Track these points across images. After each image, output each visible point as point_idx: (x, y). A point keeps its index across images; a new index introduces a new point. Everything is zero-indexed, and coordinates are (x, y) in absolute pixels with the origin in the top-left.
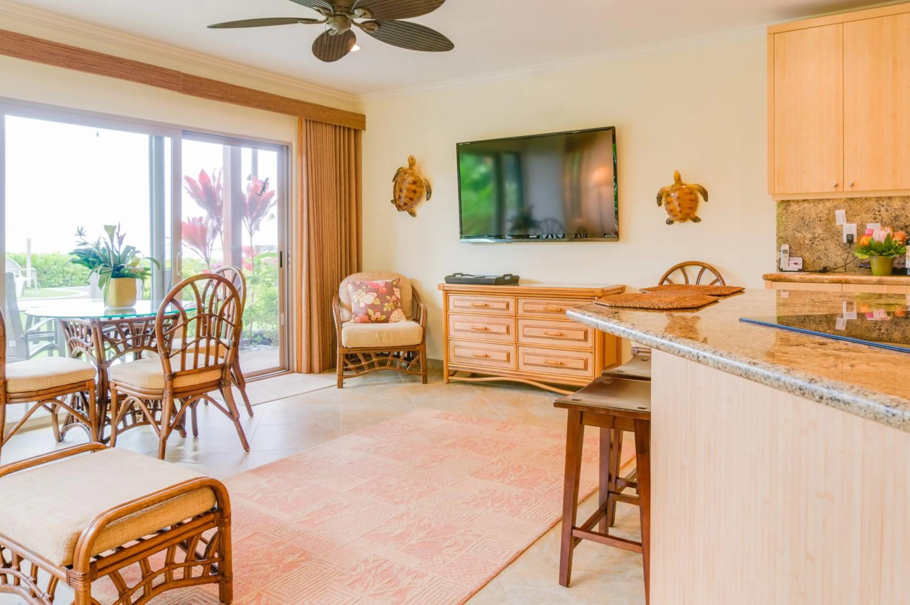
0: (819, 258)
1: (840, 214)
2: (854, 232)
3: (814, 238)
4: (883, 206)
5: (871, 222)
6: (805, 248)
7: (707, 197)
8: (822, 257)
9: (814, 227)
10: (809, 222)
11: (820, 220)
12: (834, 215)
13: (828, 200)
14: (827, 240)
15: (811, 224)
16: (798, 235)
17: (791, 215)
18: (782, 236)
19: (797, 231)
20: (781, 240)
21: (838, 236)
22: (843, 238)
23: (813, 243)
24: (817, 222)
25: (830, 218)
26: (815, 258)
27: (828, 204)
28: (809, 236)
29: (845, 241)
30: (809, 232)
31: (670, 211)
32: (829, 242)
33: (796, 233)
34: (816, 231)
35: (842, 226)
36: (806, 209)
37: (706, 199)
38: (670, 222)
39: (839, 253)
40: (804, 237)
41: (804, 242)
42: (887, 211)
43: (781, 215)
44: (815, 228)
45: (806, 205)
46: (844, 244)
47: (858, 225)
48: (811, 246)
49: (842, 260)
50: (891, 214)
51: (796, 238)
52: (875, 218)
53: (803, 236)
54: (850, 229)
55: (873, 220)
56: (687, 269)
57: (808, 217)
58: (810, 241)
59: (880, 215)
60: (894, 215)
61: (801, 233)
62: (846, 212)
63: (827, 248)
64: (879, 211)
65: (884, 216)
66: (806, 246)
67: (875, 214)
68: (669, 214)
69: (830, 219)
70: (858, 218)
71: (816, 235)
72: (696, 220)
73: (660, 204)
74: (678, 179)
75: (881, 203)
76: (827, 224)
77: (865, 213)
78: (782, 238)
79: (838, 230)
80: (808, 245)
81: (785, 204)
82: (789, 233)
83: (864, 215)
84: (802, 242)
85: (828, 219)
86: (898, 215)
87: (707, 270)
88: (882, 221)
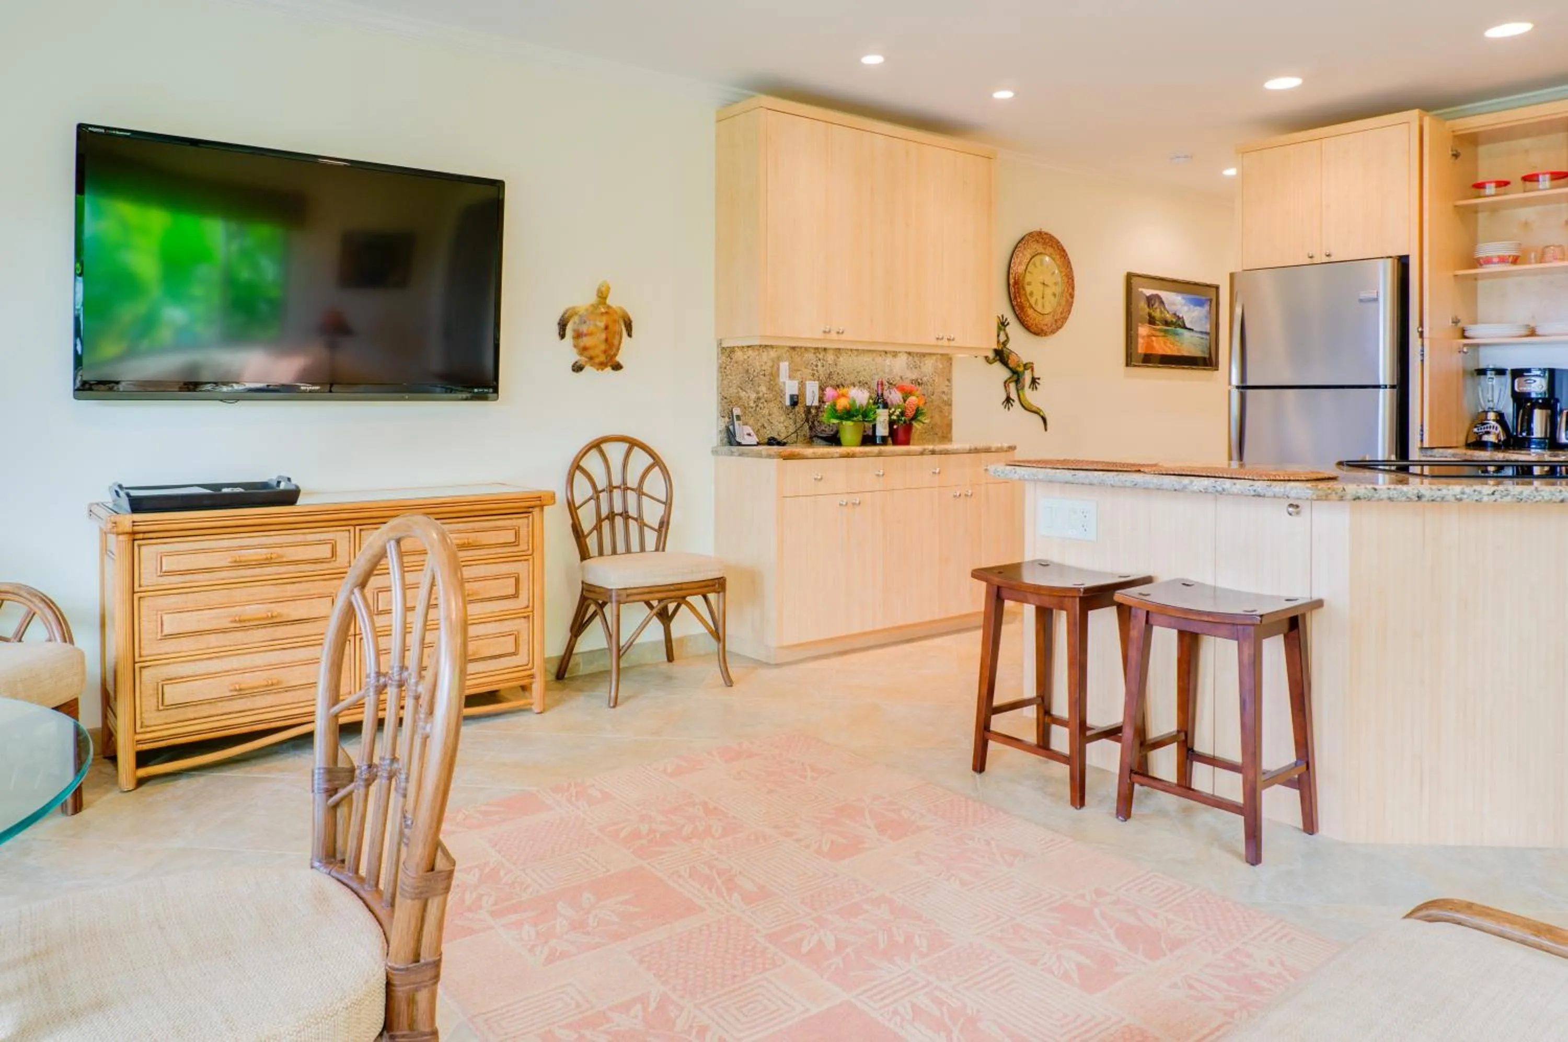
0: (763, 427)
1: (784, 366)
2: (796, 392)
3: (759, 398)
4: (820, 360)
5: (810, 380)
6: (750, 412)
7: (631, 330)
8: (766, 425)
9: (759, 383)
10: (754, 377)
11: (764, 375)
12: (778, 369)
13: (772, 347)
14: (771, 401)
15: (756, 379)
16: (743, 394)
17: (735, 365)
18: (725, 396)
19: (742, 389)
20: (725, 400)
21: (781, 397)
22: (785, 398)
23: (757, 406)
24: (762, 377)
25: (774, 373)
26: (759, 424)
27: (773, 354)
28: (753, 396)
29: (788, 403)
30: (754, 391)
31: (583, 350)
32: (772, 404)
33: (740, 391)
34: (760, 389)
35: (784, 383)
36: (751, 358)
37: (630, 335)
38: (578, 368)
39: (782, 419)
40: (749, 397)
41: (748, 404)
42: (823, 366)
43: (724, 365)
44: (759, 385)
45: (750, 352)
46: (786, 407)
47: (799, 384)
48: (756, 410)
49: (784, 428)
50: (826, 370)
51: (740, 398)
52: (813, 375)
53: (747, 395)
54: (791, 388)
55: (811, 377)
56: (606, 447)
57: (752, 370)
58: (755, 402)
59: (817, 371)
60: (828, 372)
61: (745, 391)
62: (790, 364)
63: (771, 412)
64: (817, 366)
65: (821, 372)
66: (750, 410)
67: (813, 370)
68: (581, 354)
69: (774, 375)
70: (799, 373)
71: (761, 395)
72: (617, 367)
73: (562, 336)
74: (602, 296)
75: (818, 354)
76: (771, 380)
77: (806, 368)
78: (726, 398)
79: (781, 388)
80: (752, 408)
81: (728, 352)
82: (733, 390)
83: (804, 370)
84: (746, 405)
85: (771, 374)
86: (831, 372)
87: (636, 448)
88: (819, 377)
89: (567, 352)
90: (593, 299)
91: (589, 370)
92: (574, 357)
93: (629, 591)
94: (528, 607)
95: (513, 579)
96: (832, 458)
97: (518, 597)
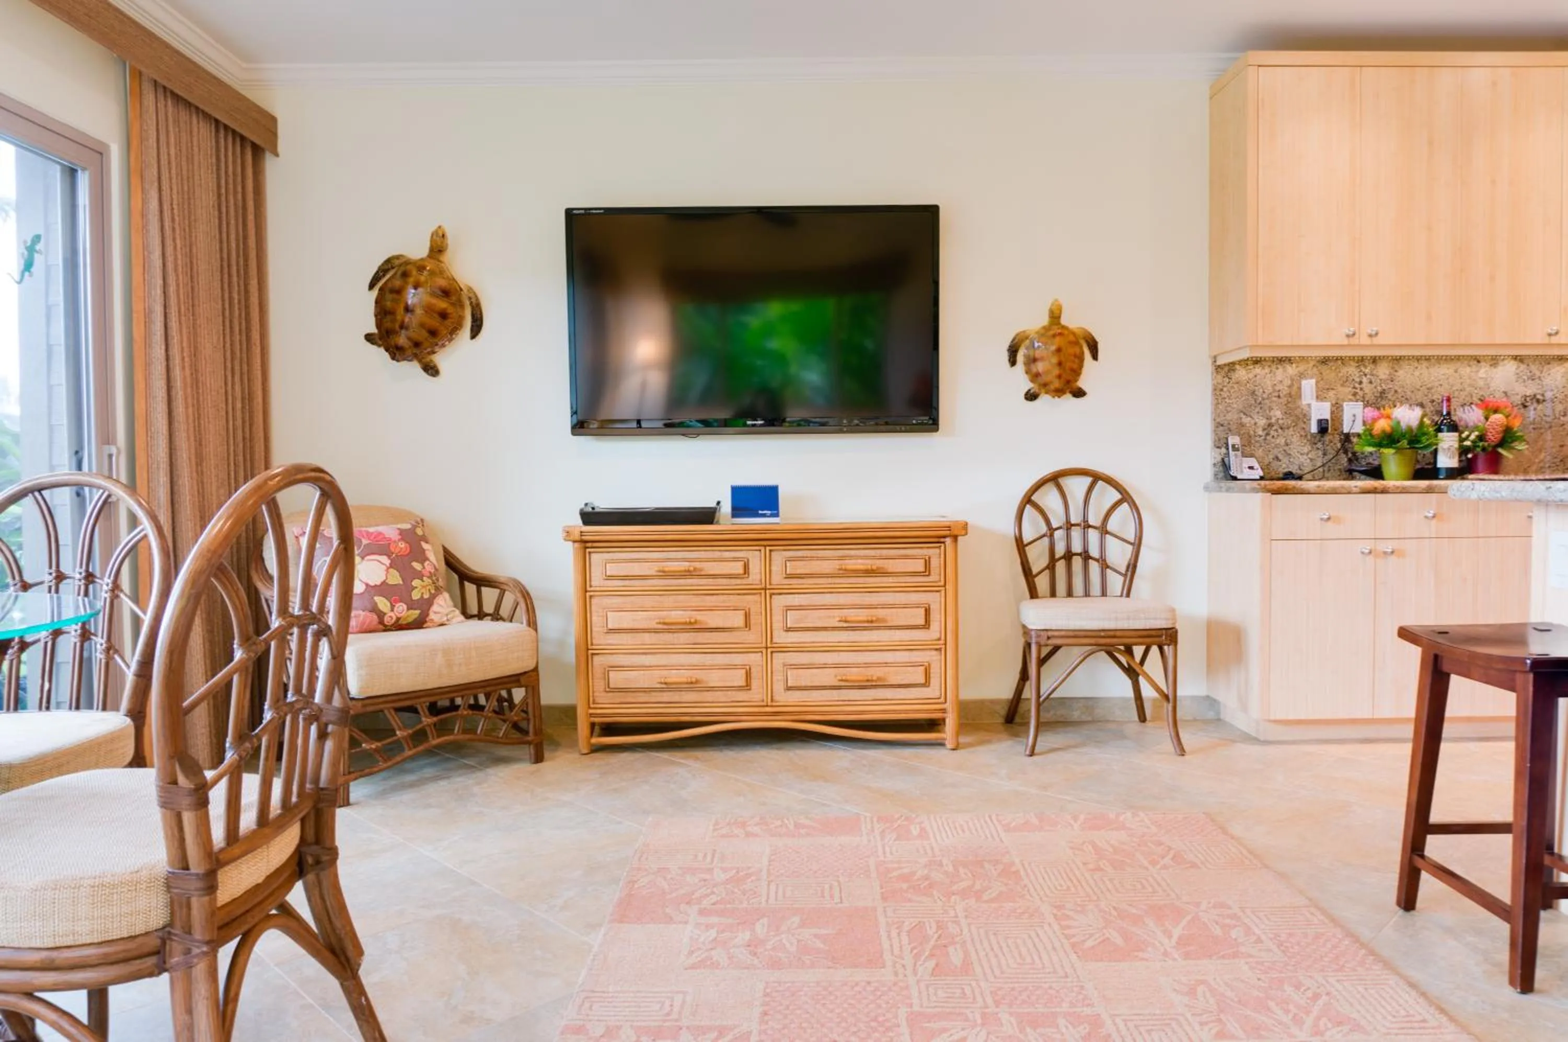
0: (1277, 458)
1: (1309, 386)
2: (1327, 416)
3: (1270, 425)
4: (1366, 375)
5: (1351, 400)
6: (1257, 442)
7: (1097, 352)
8: (1280, 457)
9: (1270, 407)
10: (1263, 399)
11: (1279, 397)
12: (1300, 388)
14: (1288, 428)
15: (1267, 401)
16: (1246, 420)
17: (1235, 386)
18: (1222, 423)
19: (1245, 414)
20: (1221, 428)
21: (1305, 423)
22: (1310, 424)
23: (1268, 434)
24: (1274, 399)
25: (1293, 393)
26: (1271, 457)
27: (1291, 370)
28: (1262, 422)
29: (1314, 429)
30: (1262, 416)
31: (1035, 377)
32: (1291, 432)
33: (1244, 417)
34: (1272, 413)
35: (1309, 405)
36: (1258, 377)
37: (1095, 357)
38: (1031, 396)
39: (1306, 450)
40: (1255, 424)
41: (1255, 432)
42: (1371, 382)
43: (1220, 387)
44: (1271, 409)
45: (1258, 370)
46: (1312, 435)
47: (1332, 405)
48: (1265, 439)
49: (1308, 461)
50: (1375, 387)
51: (1242, 425)
52: (1355, 394)
53: (1253, 422)
54: (1320, 411)
55: (1351, 397)
56: (1064, 482)
57: (1261, 390)
58: (1264, 430)
59: (1361, 389)
60: (1379, 389)
61: (1251, 417)
62: (1317, 382)
63: (1288, 441)
64: (1361, 383)
65: (1367, 390)
66: (1257, 439)
67: (1354, 388)
68: (1032, 381)
69: (1294, 395)
70: (1331, 393)
71: (1273, 420)
72: (1079, 393)
73: (1013, 362)
74: (1055, 317)
75: (1363, 369)
76: (1289, 402)
77: (1342, 385)
78: (1222, 425)
79: (1304, 412)
80: (1260, 436)
81: (1225, 370)
82: (1232, 416)
83: (1340, 389)
84: (1252, 432)
85: (1290, 395)
86: (1384, 390)
87: (1100, 483)
88: (1363, 397)
89: (1020, 380)
90: (1045, 320)
91: (1045, 400)
92: (1026, 385)
93: (1050, 634)
94: (939, 639)
95: (922, 611)
96: (1349, 493)
97: (928, 628)
